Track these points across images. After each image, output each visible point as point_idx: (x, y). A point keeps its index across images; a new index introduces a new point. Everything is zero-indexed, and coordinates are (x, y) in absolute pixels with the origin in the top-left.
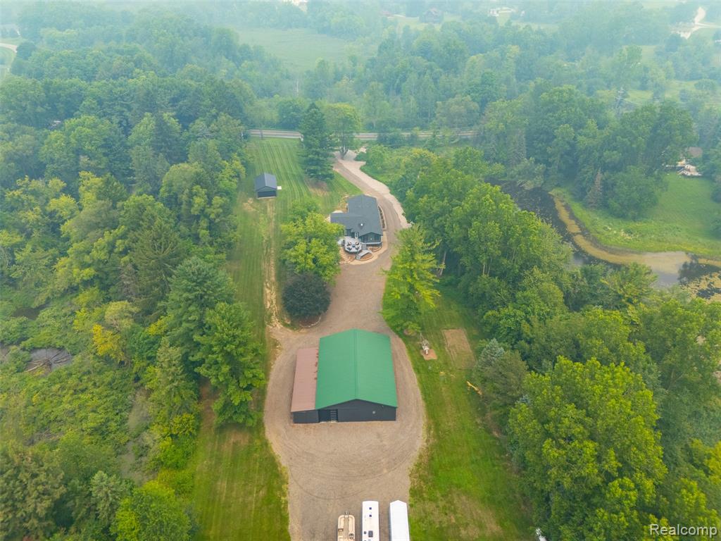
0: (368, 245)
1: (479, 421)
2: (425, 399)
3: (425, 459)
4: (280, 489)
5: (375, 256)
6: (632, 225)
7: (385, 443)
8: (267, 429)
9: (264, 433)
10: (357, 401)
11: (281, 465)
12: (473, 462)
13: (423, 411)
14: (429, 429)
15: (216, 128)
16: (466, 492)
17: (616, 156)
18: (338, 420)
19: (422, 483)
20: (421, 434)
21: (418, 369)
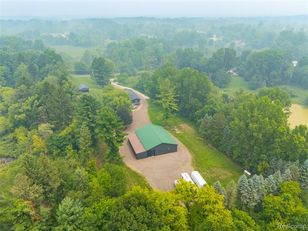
0: (136, 104)
1: (207, 147)
2: (184, 144)
3: (194, 161)
4: (143, 180)
5: (139, 108)
6: (225, 89)
7: (177, 159)
8: (126, 164)
9: (126, 165)
10: (163, 144)
11: (139, 173)
12: (212, 158)
13: (185, 148)
14: (191, 152)
15: (57, 67)
16: (215, 167)
17: (215, 66)
18: (155, 155)
19: (197, 167)
20: (188, 154)
21: (176, 136)
